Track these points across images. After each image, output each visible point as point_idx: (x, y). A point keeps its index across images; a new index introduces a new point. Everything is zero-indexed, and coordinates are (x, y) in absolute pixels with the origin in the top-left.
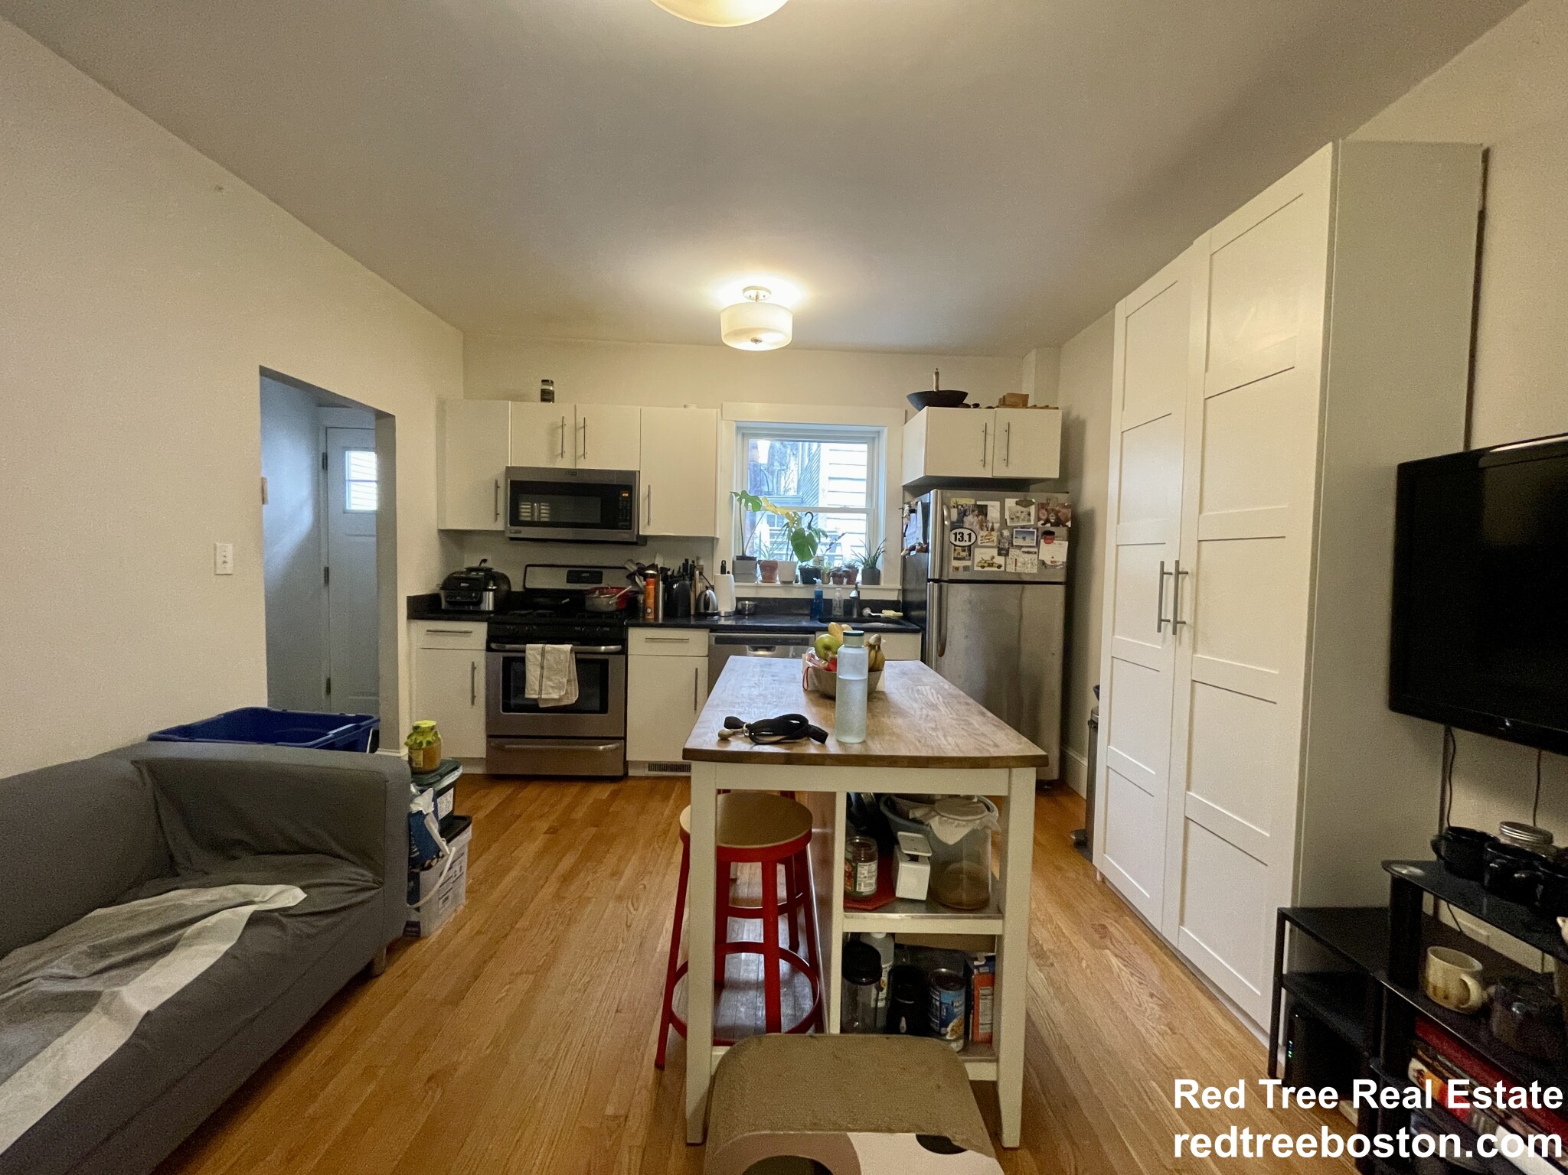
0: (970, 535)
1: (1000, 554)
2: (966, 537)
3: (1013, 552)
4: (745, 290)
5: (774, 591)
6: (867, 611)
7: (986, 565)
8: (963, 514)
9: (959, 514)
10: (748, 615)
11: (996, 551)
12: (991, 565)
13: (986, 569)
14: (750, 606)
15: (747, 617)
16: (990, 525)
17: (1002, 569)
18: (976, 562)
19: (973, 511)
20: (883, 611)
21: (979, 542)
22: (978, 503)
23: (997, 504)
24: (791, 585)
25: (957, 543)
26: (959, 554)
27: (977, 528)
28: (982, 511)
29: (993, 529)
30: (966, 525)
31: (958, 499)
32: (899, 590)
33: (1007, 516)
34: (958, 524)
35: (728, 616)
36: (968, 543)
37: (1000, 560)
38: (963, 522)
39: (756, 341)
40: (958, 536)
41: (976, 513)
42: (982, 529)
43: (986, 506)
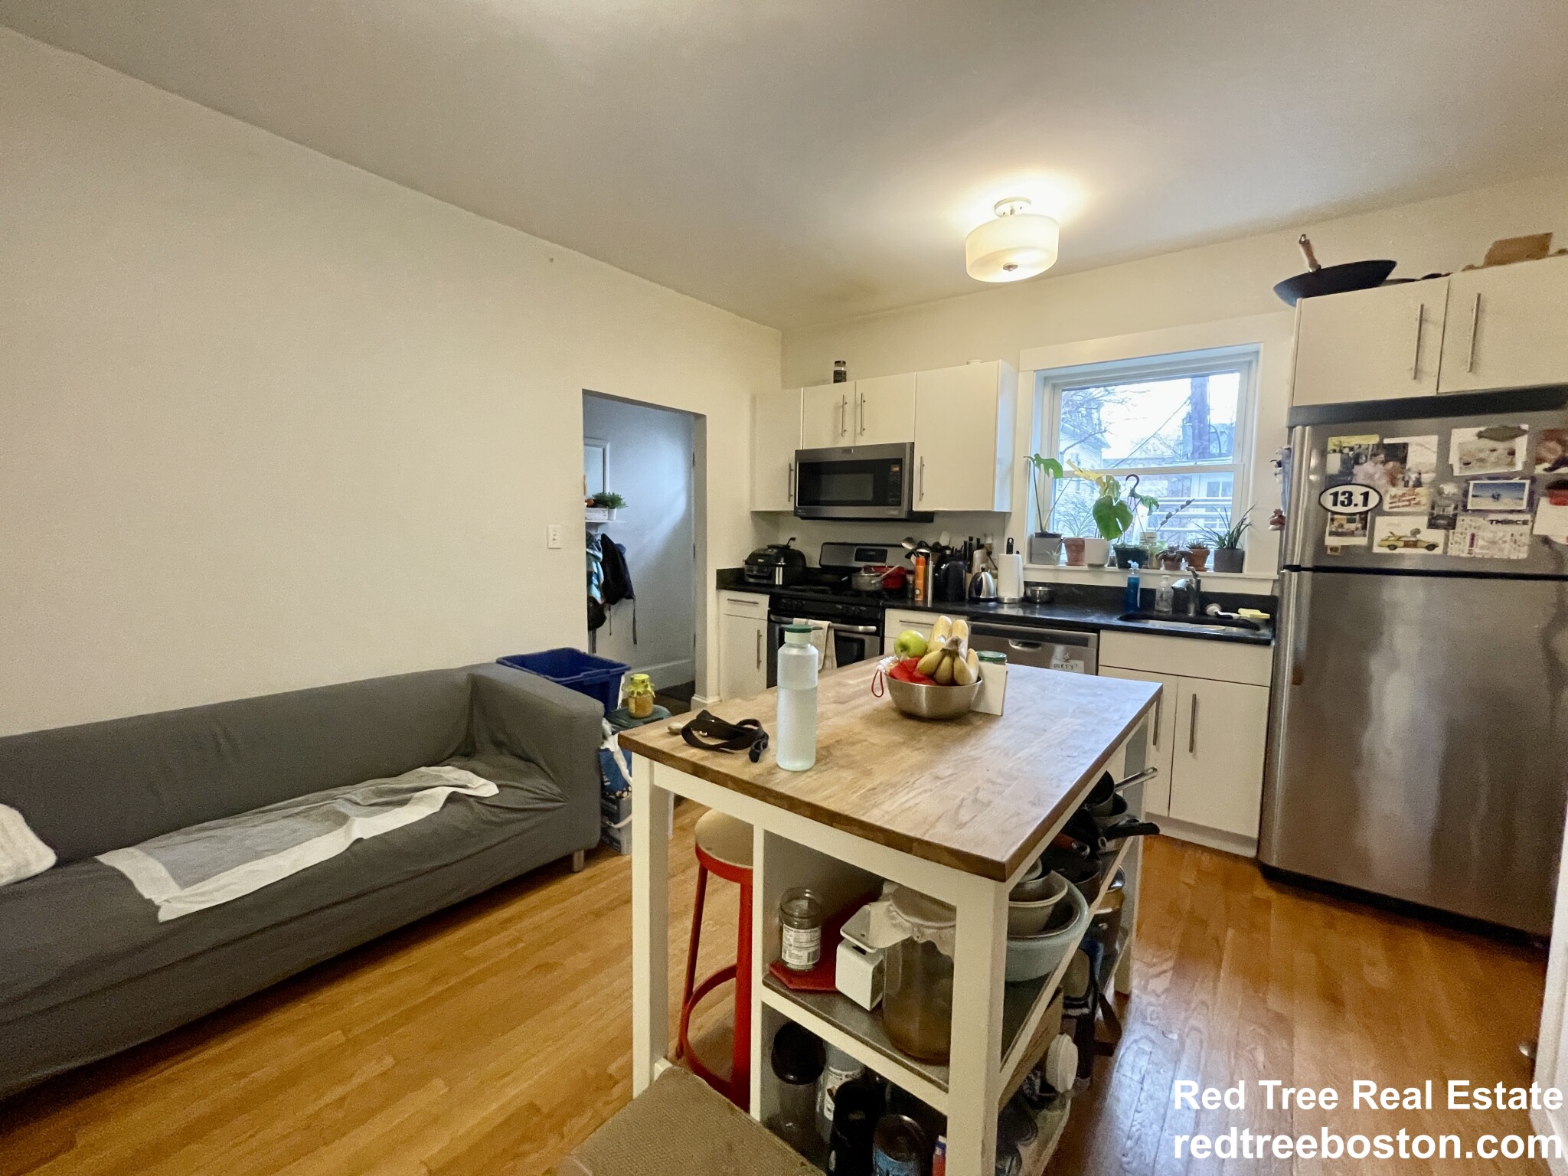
0: (1366, 495)
1: (1432, 524)
2: (1358, 499)
3: (1464, 522)
4: (996, 206)
5: (1080, 577)
6: (1214, 609)
7: (1402, 544)
8: (1352, 461)
9: (1344, 462)
10: (1039, 603)
11: (1425, 519)
12: (1415, 544)
13: (1398, 551)
14: (1042, 593)
15: (1038, 606)
16: (1414, 476)
17: (1438, 551)
18: (1377, 539)
19: (1374, 455)
20: (1241, 610)
21: (1386, 507)
22: (1387, 441)
23: (1433, 440)
24: (1102, 569)
25: (1339, 508)
26: (1341, 526)
27: (1382, 482)
28: (1398, 454)
29: (1418, 483)
30: (1360, 479)
31: (1343, 438)
32: (1275, 581)
33: (1454, 459)
34: (1346, 475)
35: (1012, 603)
36: (1361, 509)
37: (1437, 536)
38: (1351, 474)
39: (1009, 267)
40: (1341, 498)
41: (1382, 457)
42: (1393, 484)
43: (1405, 446)
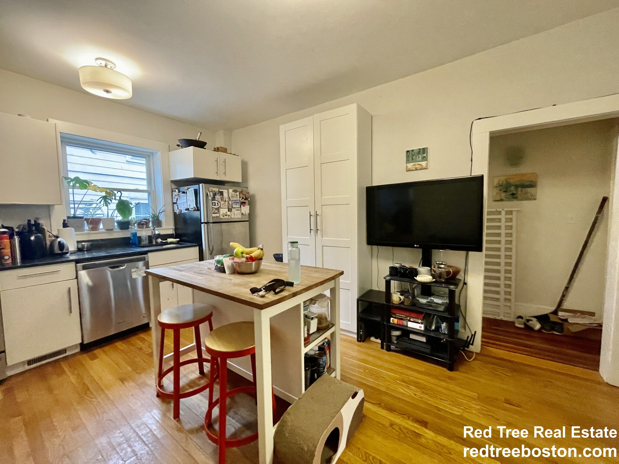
0: (218, 203)
1: (229, 211)
2: (217, 204)
3: (233, 210)
4: (97, 59)
6: (159, 240)
7: (224, 215)
8: (215, 195)
9: (213, 194)
11: (227, 210)
12: (226, 215)
13: (225, 217)
16: (225, 199)
17: (230, 217)
18: (221, 214)
19: (218, 193)
20: (168, 239)
21: (221, 206)
22: (220, 190)
23: (226, 191)
24: (112, 231)
25: (214, 207)
26: (214, 211)
27: (220, 200)
28: (221, 193)
29: (226, 201)
30: (216, 199)
31: (212, 188)
33: (230, 196)
34: (214, 199)
36: (218, 207)
37: (229, 213)
38: (215, 198)
39: (107, 92)
40: (214, 204)
41: (219, 194)
42: (222, 201)
43: (223, 192)
